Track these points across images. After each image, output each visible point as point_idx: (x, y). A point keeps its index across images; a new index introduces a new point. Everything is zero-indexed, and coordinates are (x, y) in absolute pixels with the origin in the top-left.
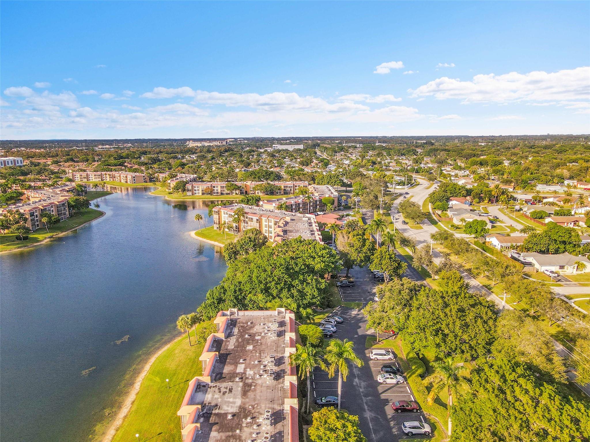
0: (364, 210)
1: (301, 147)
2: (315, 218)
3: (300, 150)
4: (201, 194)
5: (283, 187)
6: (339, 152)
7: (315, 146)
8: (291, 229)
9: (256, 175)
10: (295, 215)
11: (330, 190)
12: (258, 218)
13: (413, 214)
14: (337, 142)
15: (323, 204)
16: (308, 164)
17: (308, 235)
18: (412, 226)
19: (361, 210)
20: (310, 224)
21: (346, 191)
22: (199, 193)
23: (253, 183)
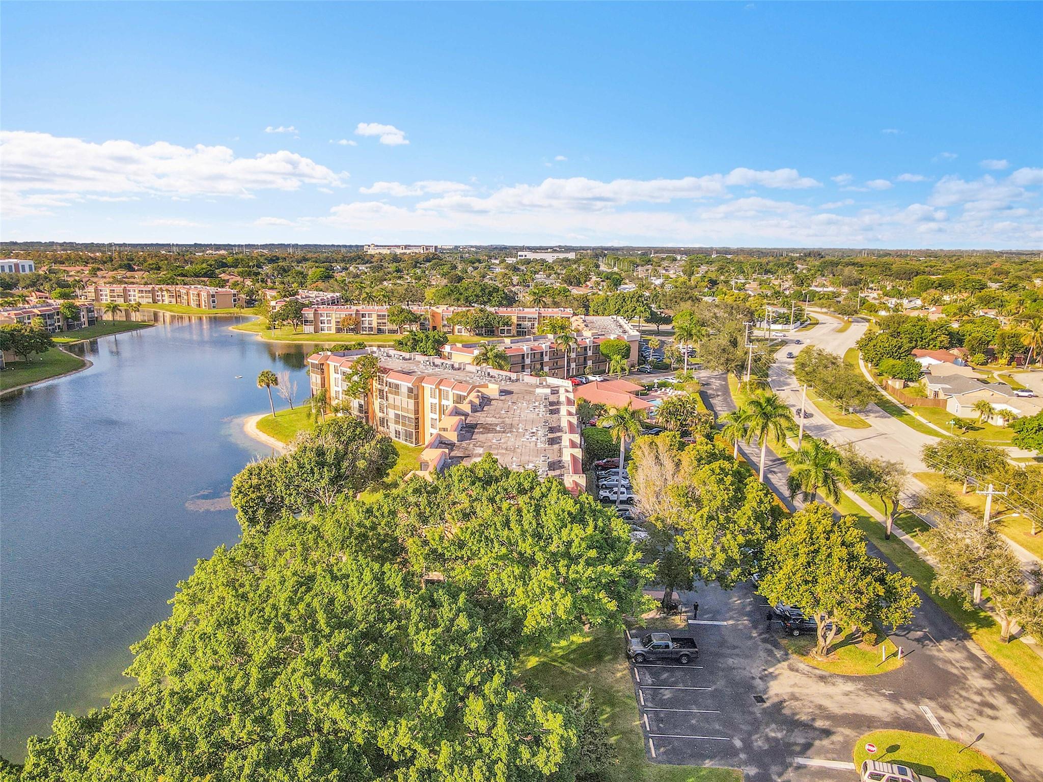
0: (704, 374)
1: (572, 256)
2: (571, 389)
3: (568, 260)
4: (333, 331)
5: (514, 320)
6: (642, 266)
7: (597, 256)
8: (490, 420)
9: (461, 294)
10: (517, 380)
11: (621, 326)
12: (410, 385)
13: (840, 385)
14: (639, 252)
15: (602, 358)
16: (580, 283)
17: (540, 445)
18: (836, 417)
19: (695, 374)
20: (553, 408)
21: (658, 333)
22: (329, 329)
23: (452, 309)
